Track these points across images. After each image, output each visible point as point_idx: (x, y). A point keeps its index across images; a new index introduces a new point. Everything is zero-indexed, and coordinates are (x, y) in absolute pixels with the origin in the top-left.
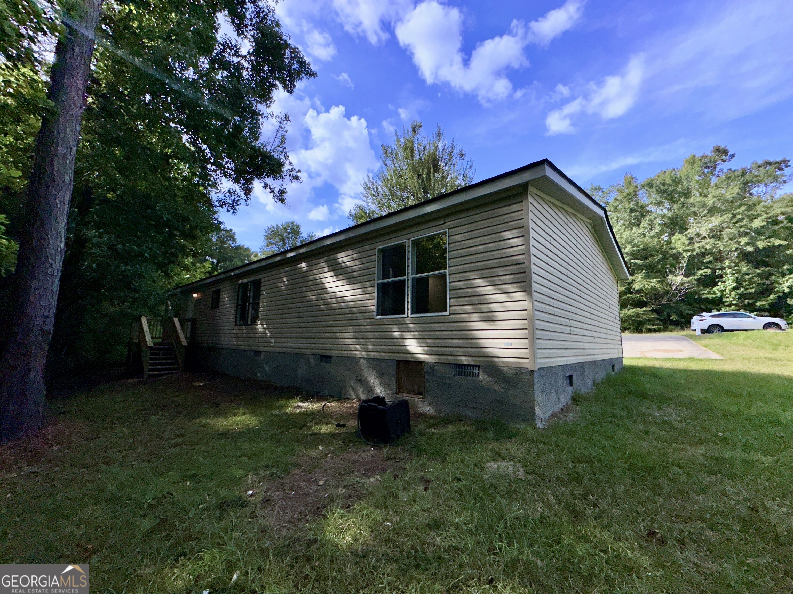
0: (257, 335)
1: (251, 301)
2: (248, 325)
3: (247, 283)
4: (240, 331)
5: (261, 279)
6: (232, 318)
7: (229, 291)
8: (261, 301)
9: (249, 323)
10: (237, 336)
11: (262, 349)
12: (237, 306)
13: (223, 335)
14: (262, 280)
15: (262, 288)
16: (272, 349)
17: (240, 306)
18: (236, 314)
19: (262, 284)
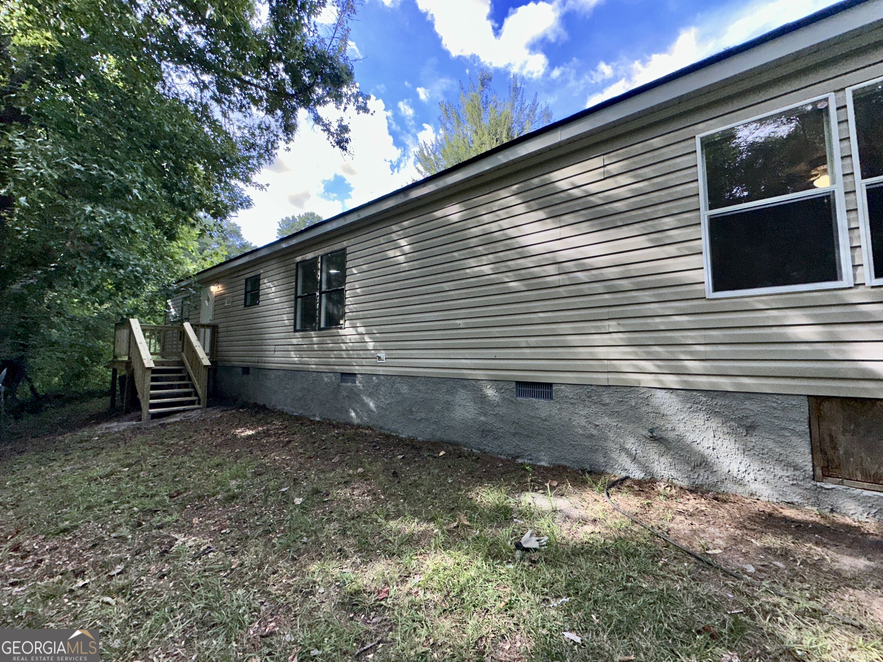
0: (344, 346)
1: (324, 288)
2: (320, 329)
3: (316, 258)
4: (306, 341)
5: (345, 249)
6: (287, 319)
7: (278, 277)
8: (347, 287)
9: (323, 325)
10: (298, 349)
11: (356, 369)
12: (296, 298)
13: (272, 348)
14: (348, 250)
15: (348, 265)
16: (381, 371)
17: (299, 300)
18: (295, 313)
19: (349, 257)
